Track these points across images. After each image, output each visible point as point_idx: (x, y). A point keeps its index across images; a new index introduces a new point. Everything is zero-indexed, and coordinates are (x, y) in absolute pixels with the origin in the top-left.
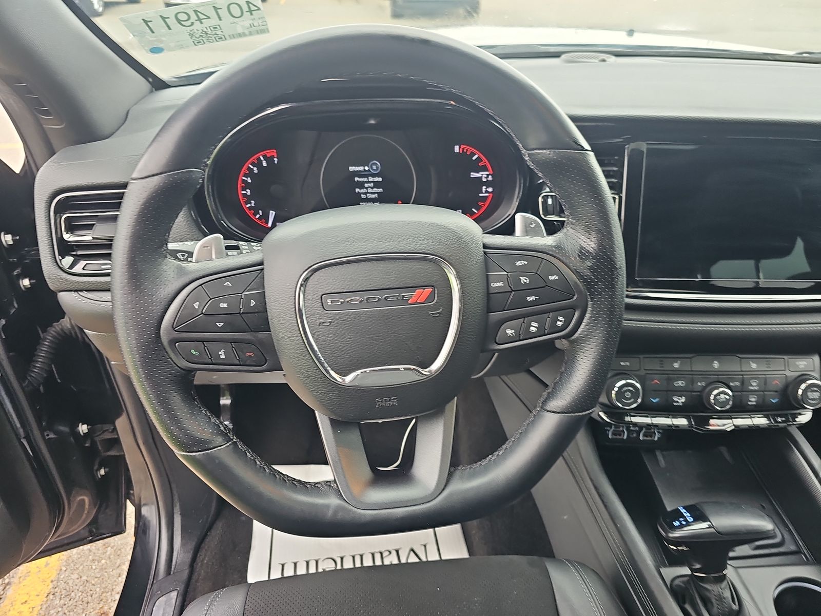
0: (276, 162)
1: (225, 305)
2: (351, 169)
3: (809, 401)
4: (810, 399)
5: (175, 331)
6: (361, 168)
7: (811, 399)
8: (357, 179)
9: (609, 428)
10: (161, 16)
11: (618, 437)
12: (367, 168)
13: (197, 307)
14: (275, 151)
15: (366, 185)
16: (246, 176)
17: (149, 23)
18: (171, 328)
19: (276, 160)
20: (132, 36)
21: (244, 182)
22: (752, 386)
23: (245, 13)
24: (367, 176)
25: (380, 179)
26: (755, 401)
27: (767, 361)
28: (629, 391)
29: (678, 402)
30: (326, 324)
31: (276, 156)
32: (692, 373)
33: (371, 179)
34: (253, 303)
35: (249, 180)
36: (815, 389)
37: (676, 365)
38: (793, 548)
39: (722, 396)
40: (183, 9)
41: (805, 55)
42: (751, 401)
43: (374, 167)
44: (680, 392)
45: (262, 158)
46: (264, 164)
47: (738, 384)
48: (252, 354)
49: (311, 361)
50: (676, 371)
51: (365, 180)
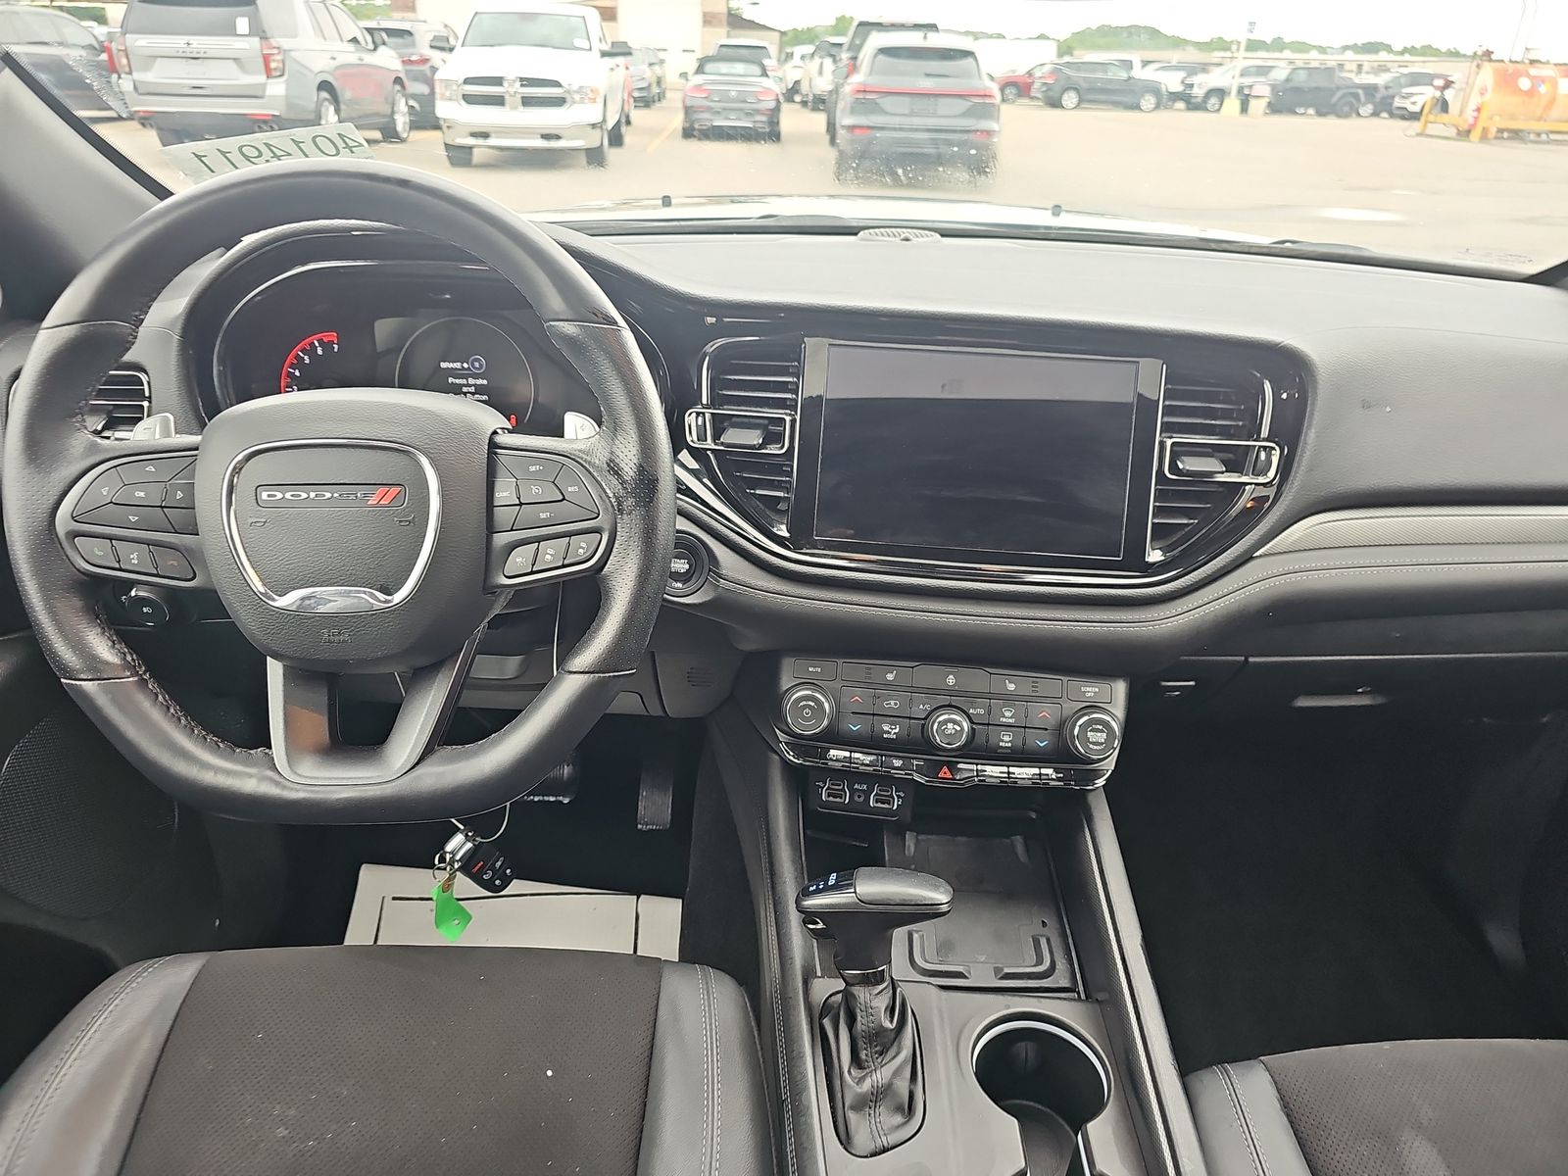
0: (336, 350)
1: (142, 494)
2: (444, 365)
3: (1091, 746)
4: (1091, 743)
5: (75, 521)
6: (458, 365)
7: (1093, 743)
8: (451, 380)
9: (821, 784)
10: (218, 150)
11: (838, 800)
12: (466, 365)
13: (105, 493)
14: (335, 334)
15: (465, 389)
16: (292, 366)
17: (203, 159)
18: (70, 517)
19: (336, 346)
20: (183, 175)
21: (290, 375)
22: (1004, 717)
23: (340, 149)
24: (466, 377)
25: (485, 382)
26: (1010, 741)
27: (1033, 682)
28: (809, 706)
29: (890, 733)
30: (258, 524)
31: (336, 342)
32: (913, 689)
33: (471, 381)
34: (179, 495)
35: (297, 373)
36: (1100, 727)
37: (890, 677)
38: (1065, 983)
39: (950, 725)
40: (248, 141)
41: (1288, 245)
42: (1003, 741)
43: (477, 365)
44: (892, 717)
45: (317, 344)
46: (320, 351)
47: (982, 711)
48: (175, 563)
49: (237, 571)
50: (888, 685)
51: (464, 381)
